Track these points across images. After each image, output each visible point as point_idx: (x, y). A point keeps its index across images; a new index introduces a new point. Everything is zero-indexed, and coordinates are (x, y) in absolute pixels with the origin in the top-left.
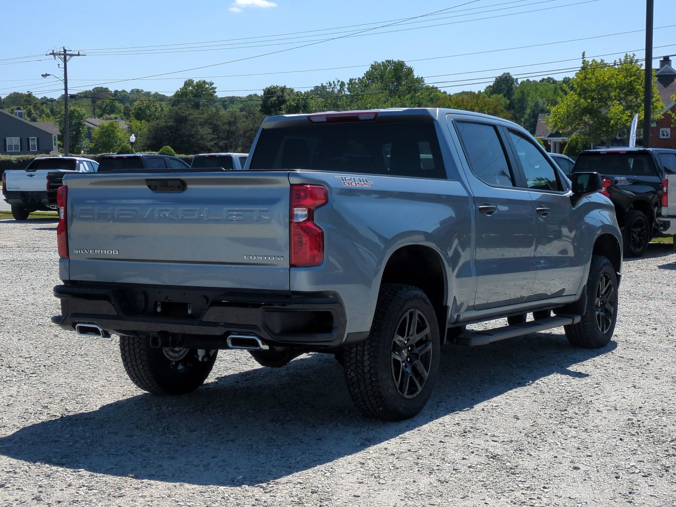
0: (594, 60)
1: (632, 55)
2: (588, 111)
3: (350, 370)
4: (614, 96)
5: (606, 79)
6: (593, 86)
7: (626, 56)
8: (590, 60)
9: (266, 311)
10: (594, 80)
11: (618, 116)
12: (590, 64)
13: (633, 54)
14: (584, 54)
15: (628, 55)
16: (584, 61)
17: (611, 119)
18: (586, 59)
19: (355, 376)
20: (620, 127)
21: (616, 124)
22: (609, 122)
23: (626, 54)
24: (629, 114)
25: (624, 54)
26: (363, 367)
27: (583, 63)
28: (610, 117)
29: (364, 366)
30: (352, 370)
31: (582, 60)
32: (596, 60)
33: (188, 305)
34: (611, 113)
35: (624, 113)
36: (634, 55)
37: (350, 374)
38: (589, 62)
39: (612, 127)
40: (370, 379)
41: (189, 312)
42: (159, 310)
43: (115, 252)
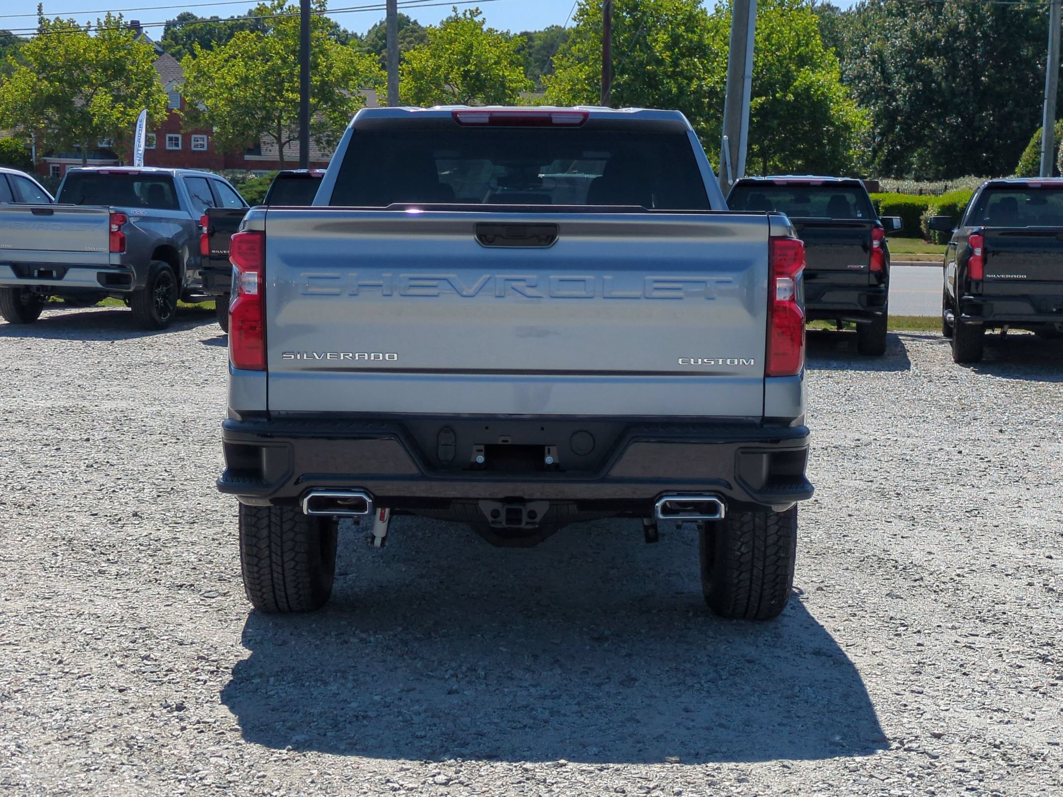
0: (57, 19)
1: (117, 16)
2: (52, 100)
3: (740, 543)
4: (95, 79)
5: (82, 51)
6: (61, 61)
7: (109, 15)
8: (52, 19)
9: (742, 453)
10: (62, 52)
11: (105, 111)
12: (51, 24)
13: (120, 14)
14: (40, 8)
15: (112, 15)
16: (42, 18)
17: (94, 115)
18: (45, 17)
19: (747, 552)
20: (109, 128)
21: (102, 123)
22: (91, 120)
23: (109, 14)
24: (122, 109)
25: (106, 14)
26: (766, 536)
27: (40, 22)
28: (92, 113)
29: (768, 534)
30: (743, 543)
31: (38, 17)
32: (61, 18)
33: (546, 448)
34: (94, 106)
35: (114, 107)
36: (121, 16)
37: (739, 550)
38: (50, 21)
39: (94, 129)
40: (775, 554)
41: (549, 460)
42: (480, 459)
43: (391, 357)
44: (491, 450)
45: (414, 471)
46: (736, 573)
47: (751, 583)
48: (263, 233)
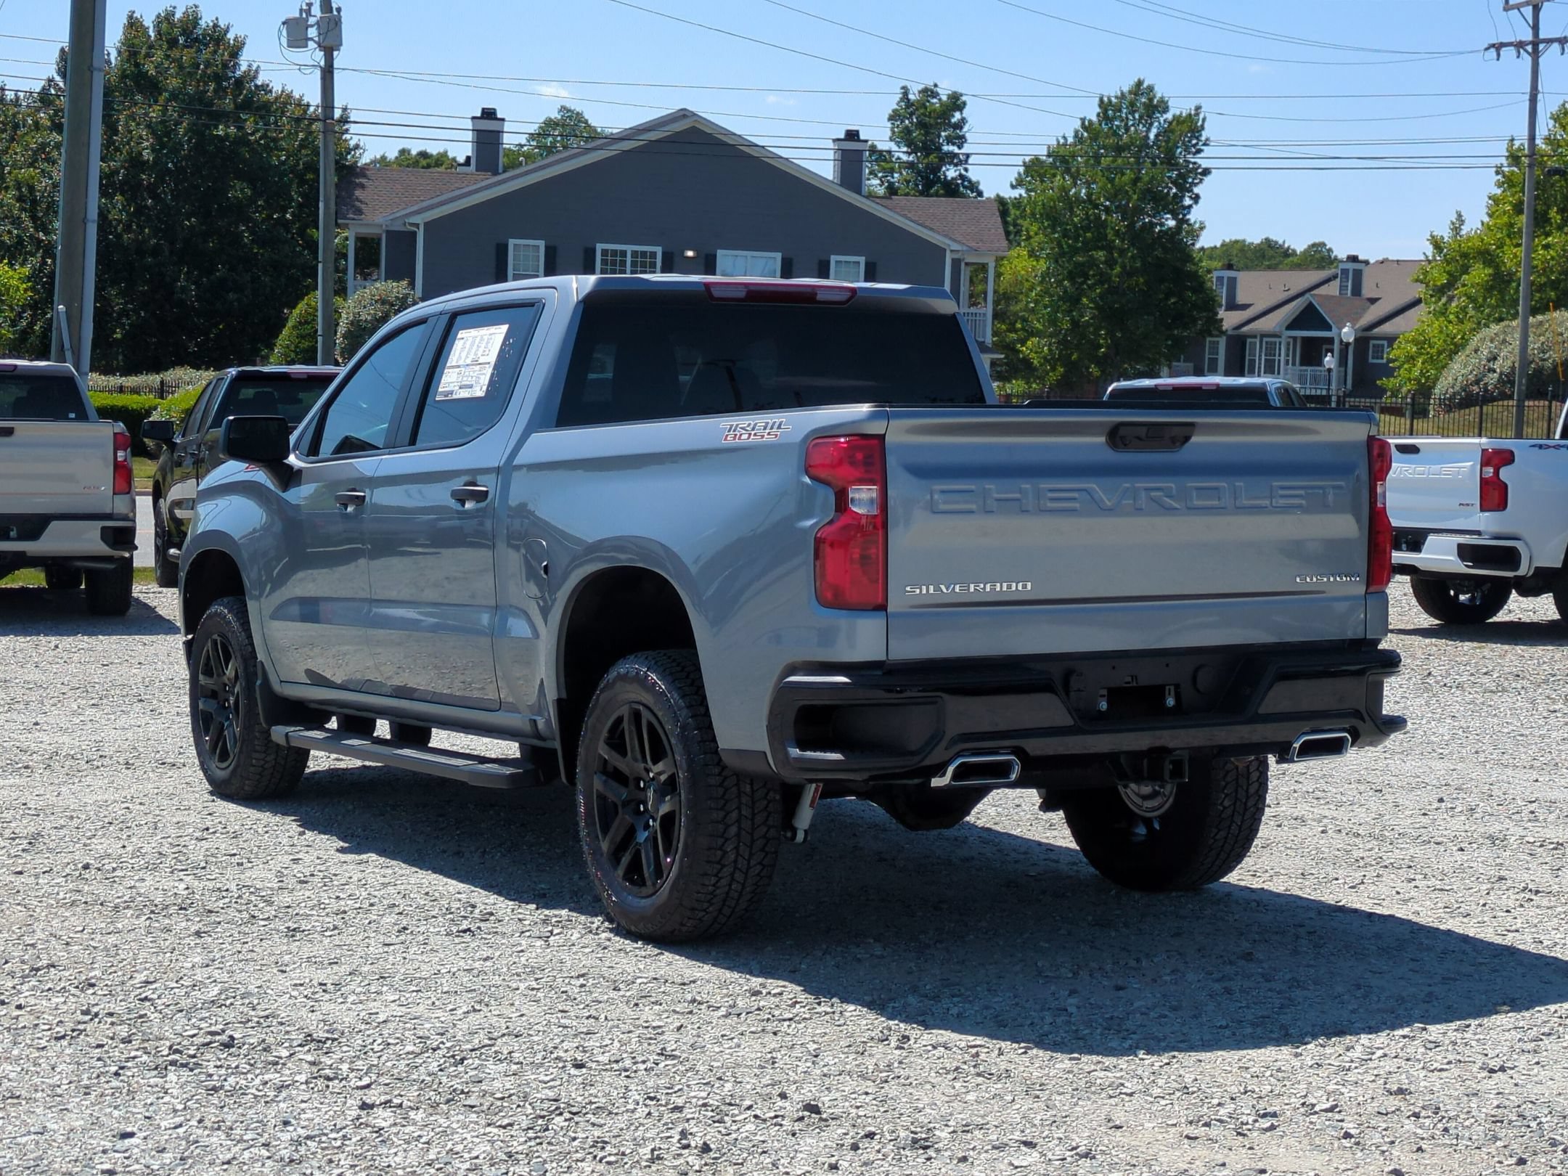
33: (1167, 688)
41: (1170, 703)
42: (1104, 705)
43: (1024, 587)
44: (1115, 694)
45: (1069, 721)
46: (1215, 831)
47: (1225, 842)
48: (882, 438)
